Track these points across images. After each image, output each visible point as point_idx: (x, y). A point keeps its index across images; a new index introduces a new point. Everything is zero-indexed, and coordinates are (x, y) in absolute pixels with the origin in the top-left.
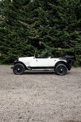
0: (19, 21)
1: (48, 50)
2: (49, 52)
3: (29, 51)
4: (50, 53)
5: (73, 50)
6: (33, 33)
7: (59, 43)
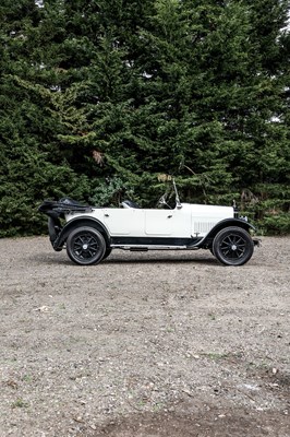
0: (16, 78)
1: (124, 180)
2: (129, 187)
3: (57, 185)
4: (132, 191)
5: (206, 180)
6: (69, 121)
7: (161, 160)
